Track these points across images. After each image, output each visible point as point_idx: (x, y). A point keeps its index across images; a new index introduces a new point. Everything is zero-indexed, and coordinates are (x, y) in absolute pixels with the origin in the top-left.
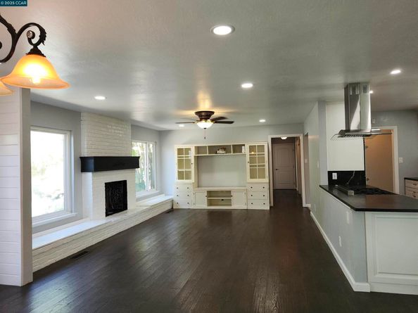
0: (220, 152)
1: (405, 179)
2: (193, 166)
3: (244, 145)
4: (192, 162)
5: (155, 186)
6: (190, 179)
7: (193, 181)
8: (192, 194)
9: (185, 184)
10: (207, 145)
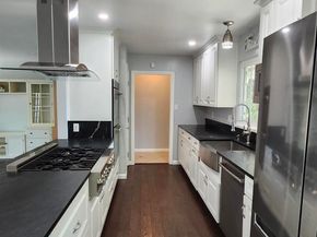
1: (179, 126)
3: (24, 83)
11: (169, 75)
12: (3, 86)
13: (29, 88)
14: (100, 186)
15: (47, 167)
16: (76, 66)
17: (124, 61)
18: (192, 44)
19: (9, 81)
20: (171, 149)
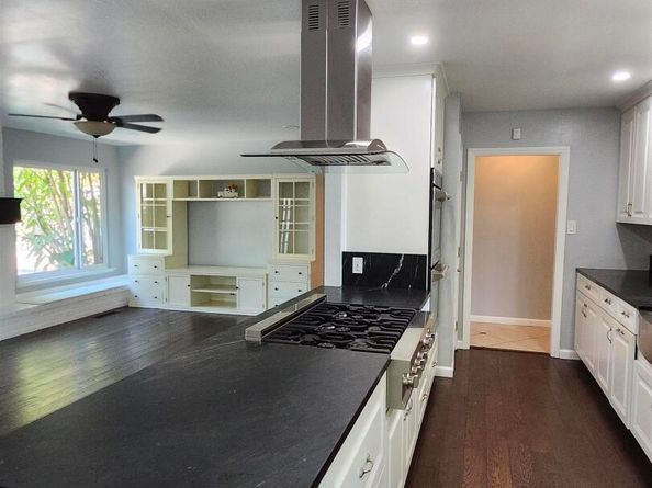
0: (226, 193)
1: (577, 270)
2: (170, 221)
3: (269, 181)
4: (170, 212)
5: (106, 259)
6: (165, 248)
7: (169, 251)
8: (161, 279)
9: (152, 258)
10: (198, 178)
11: (557, 156)
12: (236, 187)
13: (275, 189)
14: (408, 387)
15: (309, 338)
16: (367, 144)
17: (455, 129)
18: (621, 77)
19: (245, 178)
20: (556, 322)
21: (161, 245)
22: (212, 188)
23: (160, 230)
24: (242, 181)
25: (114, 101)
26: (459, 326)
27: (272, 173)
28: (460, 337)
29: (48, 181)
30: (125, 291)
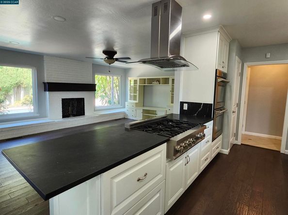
0: (155, 83)
2: (138, 92)
3: (169, 78)
4: (138, 89)
5: (120, 103)
6: (136, 100)
7: (137, 101)
8: (134, 110)
9: (132, 103)
10: (146, 78)
12: (158, 80)
13: (170, 81)
19: (161, 77)
20: (284, 138)
21: (135, 99)
22: (151, 81)
23: (135, 94)
24: (160, 79)
25: (115, 53)
26: (236, 135)
27: (169, 76)
28: (237, 139)
29: (106, 79)
30: (124, 113)
